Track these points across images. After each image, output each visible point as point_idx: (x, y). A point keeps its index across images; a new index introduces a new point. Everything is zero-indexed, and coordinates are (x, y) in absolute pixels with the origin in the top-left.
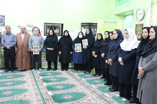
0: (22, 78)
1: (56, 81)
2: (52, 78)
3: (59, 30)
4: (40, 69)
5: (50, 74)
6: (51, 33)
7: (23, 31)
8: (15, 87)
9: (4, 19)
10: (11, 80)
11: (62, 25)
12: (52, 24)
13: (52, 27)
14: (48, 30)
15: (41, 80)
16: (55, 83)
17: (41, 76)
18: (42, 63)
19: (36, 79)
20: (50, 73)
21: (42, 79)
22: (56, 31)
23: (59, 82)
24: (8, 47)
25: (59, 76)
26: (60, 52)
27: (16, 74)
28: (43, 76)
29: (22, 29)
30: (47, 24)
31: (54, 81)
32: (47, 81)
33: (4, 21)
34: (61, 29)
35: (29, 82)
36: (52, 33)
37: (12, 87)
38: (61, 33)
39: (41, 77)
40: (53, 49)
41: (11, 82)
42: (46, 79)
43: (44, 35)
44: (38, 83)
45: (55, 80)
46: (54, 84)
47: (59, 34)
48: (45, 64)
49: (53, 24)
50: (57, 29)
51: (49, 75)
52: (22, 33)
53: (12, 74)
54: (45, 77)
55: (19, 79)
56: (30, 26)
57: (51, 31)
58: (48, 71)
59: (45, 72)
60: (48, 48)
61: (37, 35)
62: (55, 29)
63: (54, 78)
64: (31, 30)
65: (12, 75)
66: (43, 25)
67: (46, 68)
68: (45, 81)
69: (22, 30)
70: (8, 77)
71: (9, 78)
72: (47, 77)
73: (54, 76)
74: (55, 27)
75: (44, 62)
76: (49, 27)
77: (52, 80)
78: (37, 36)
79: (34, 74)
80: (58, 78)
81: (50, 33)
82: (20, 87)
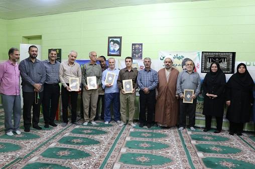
0: (163, 139)
1: (220, 152)
2: (212, 146)
3: (228, 64)
4: (192, 128)
5: (209, 138)
6: (214, 68)
7: (169, 65)
8: (154, 152)
9: (142, 48)
10: (147, 140)
11: (234, 54)
12: (215, 54)
13: (215, 58)
14: (208, 63)
15: (194, 147)
16: (219, 156)
17: (193, 139)
18: (196, 118)
19: (186, 144)
20: (208, 136)
21: (196, 145)
22: (223, 65)
23: (226, 156)
24: (146, 89)
25: (226, 144)
26: (229, 102)
27: (155, 131)
28: (197, 140)
29: (166, 62)
30: (207, 54)
31: (216, 152)
32: (204, 149)
33: (141, 52)
34: (231, 62)
35: (174, 146)
36: (216, 68)
37: (149, 152)
38: (231, 68)
39: (194, 142)
40: (216, 96)
41: (147, 142)
42: (202, 146)
43: (202, 72)
44: (190, 152)
45: (218, 149)
46: (216, 157)
47: (228, 69)
48: (200, 120)
49: (217, 54)
50: (224, 61)
51: (207, 140)
52: (167, 69)
53: (148, 131)
54: (200, 142)
55: (160, 140)
56: (179, 58)
57: (214, 65)
58: (206, 133)
59: (201, 133)
60: (207, 94)
61: (190, 71)
62: (220, 62)
63: (217, 146)
64: (181, 64)
65: (148, 133)
66: (199, 55)
67: (202, 128)
68: (200, 149)
69: (166, 64)
70: (143, 134)
71: (144, 137)
72: (204, 143)
73: (216, 143)
74: (220, 58)
75: (199, 116)
76: (209, 58)
77: (213, 148)
78: (190, 73)
79: (183, 135)
80: (223, 147)
81: (212, 68)
82: (161, 153)
